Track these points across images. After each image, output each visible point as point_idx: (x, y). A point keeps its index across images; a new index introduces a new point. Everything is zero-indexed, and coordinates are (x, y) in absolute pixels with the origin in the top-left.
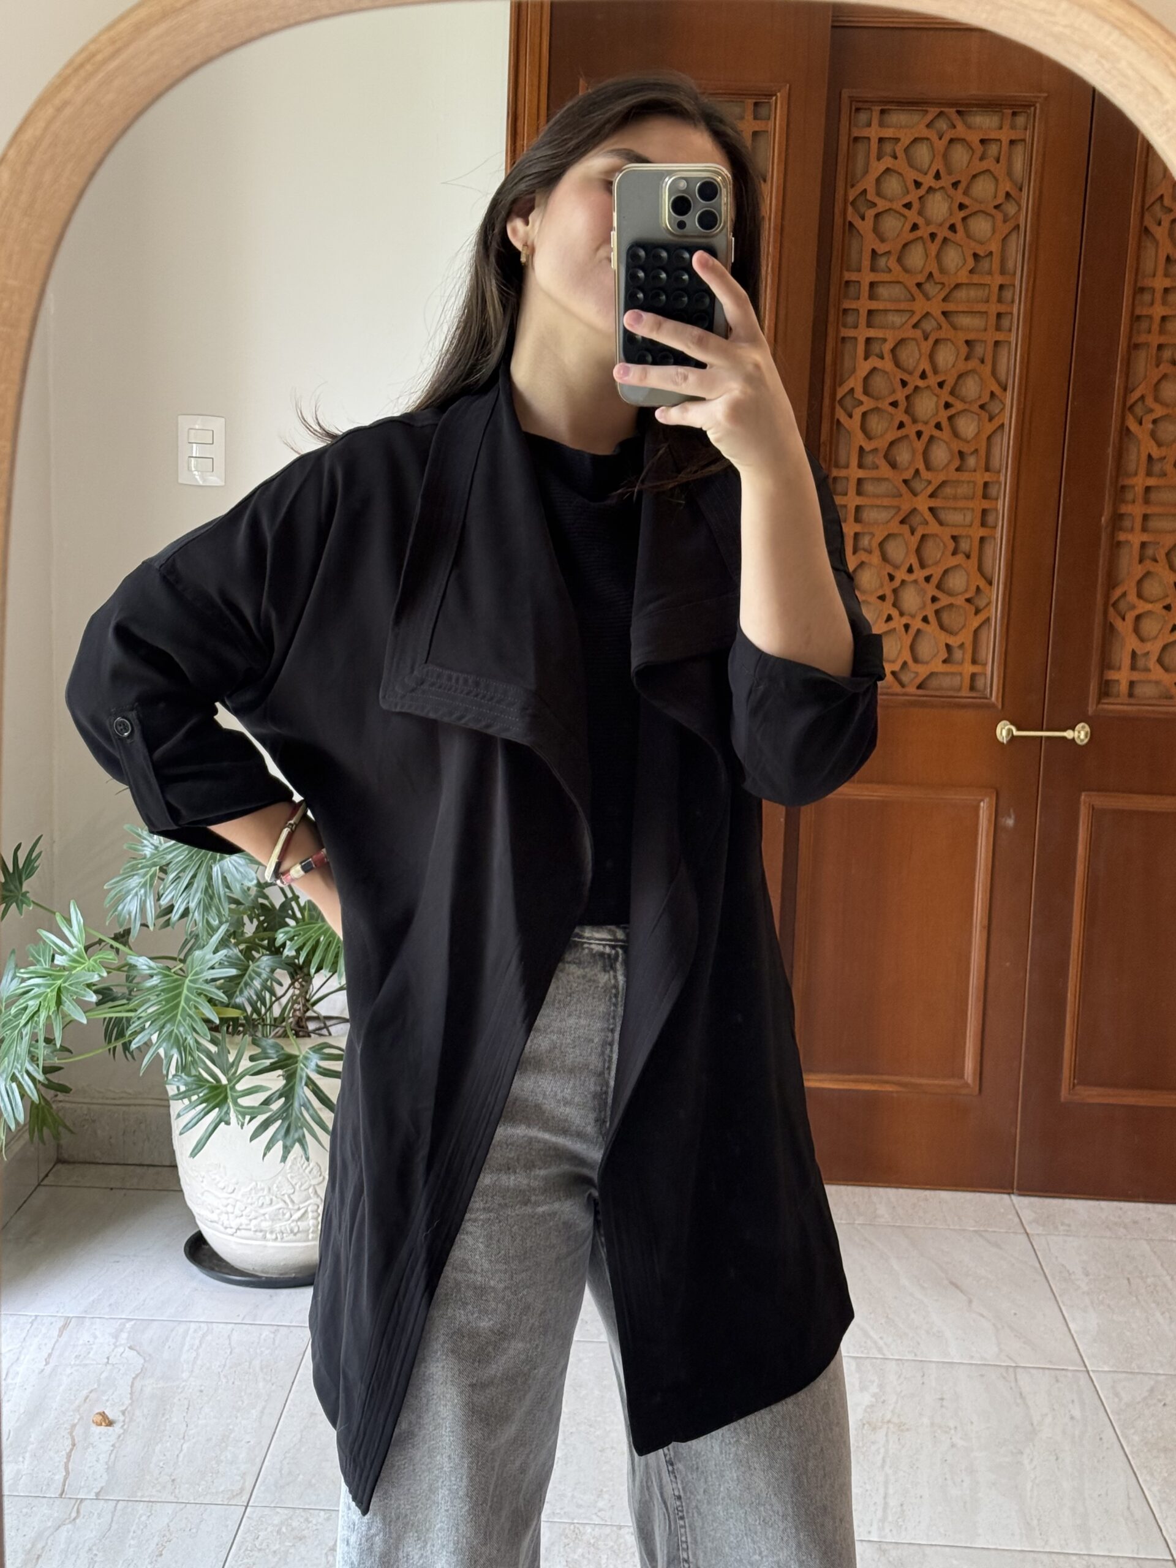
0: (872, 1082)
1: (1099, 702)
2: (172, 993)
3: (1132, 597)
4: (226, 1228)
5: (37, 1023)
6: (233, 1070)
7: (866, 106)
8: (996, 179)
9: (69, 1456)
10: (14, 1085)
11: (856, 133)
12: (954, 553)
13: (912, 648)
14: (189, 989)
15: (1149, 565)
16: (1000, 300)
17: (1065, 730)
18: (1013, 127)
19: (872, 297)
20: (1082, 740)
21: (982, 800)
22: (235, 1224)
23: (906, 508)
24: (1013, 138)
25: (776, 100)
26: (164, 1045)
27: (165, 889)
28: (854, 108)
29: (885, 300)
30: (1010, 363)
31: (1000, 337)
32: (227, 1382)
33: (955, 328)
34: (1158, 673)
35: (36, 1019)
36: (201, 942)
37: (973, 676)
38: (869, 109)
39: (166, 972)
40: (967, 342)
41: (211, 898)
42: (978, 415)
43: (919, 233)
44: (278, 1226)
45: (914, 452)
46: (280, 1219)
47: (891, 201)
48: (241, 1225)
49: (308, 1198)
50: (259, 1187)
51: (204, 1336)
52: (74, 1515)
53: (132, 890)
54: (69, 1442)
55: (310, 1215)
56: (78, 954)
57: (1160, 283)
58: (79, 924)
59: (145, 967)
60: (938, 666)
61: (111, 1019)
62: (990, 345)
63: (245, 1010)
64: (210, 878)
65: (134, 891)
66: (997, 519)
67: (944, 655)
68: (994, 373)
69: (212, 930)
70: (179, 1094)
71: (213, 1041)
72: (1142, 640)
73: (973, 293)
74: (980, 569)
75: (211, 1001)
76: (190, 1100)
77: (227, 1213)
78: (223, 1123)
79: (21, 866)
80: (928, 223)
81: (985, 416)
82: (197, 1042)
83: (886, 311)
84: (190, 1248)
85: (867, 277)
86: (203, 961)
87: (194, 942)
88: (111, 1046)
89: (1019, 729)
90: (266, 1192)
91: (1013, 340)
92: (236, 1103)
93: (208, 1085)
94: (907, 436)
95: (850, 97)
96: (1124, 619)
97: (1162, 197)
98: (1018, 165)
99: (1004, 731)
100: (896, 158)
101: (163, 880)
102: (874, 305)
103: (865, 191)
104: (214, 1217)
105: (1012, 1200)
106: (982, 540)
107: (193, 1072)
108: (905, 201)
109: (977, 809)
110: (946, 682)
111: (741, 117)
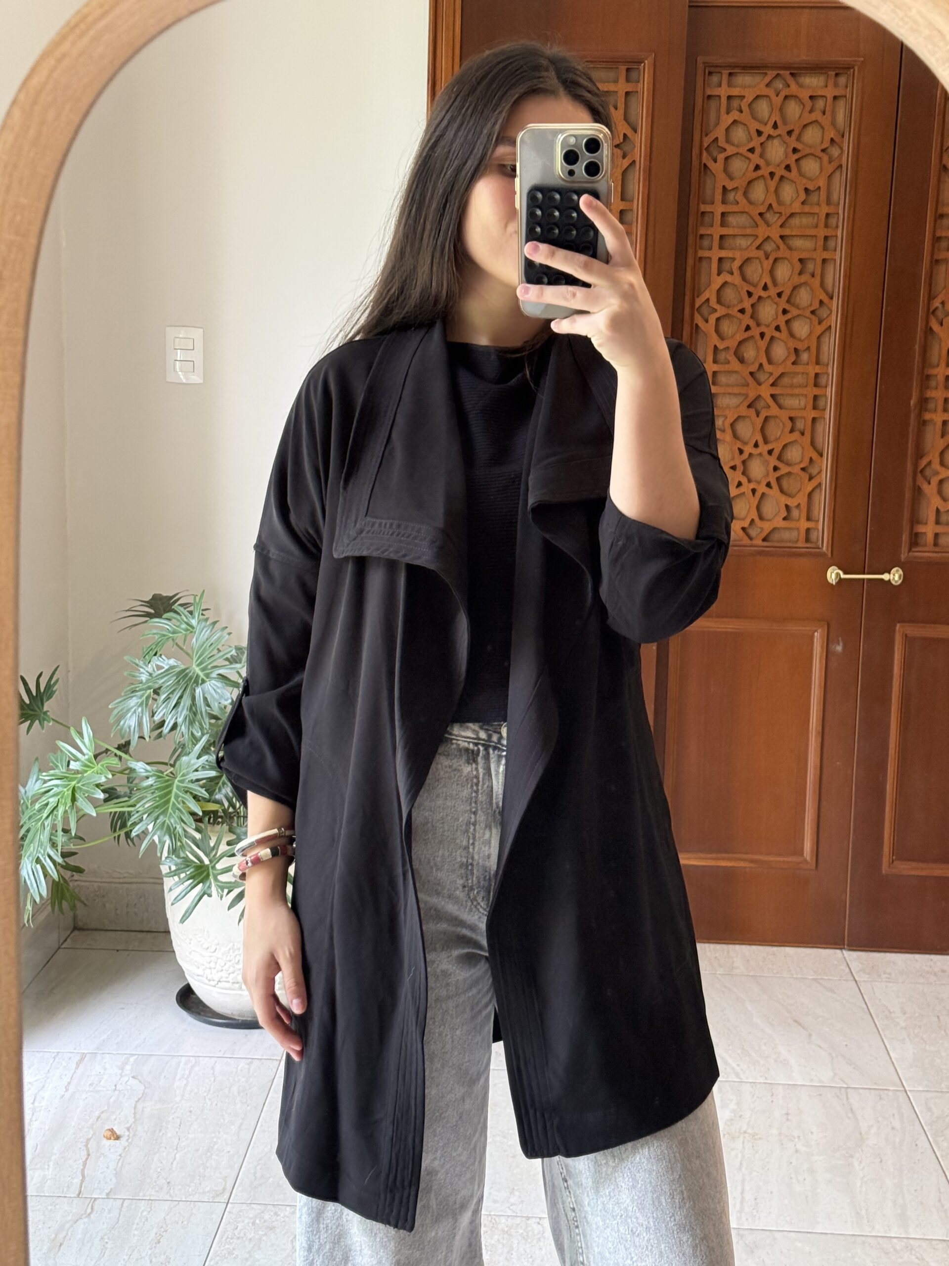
0: (729, 860)
1: (910, 550)
2: (165, 790)
3: (936, 465)
4: (209, 981)
5: (56, 816)
6: (214, 853)
7: (718, 70)
8: (822, 128)
9: (85, 1164)
10: (38, 866)
11: (709, 92)
12: (792, 431)
13: (758, 508)
14: (178, 788)
16: (826, 226)
17: (882, 573)
18: (836, 85)
19: (723, 224)
20: (896, 582)
21: (816, 631)
22: (216, 977)
23: (752, 395)
24: (836, 94)
25: (644, 66)
26: (158, 833)
27: (158, 708)
28: (707, 72)
29: (734, 227)
30: (835, 276)
31: (826, 255)
32: (211, 1104)
33: (790, 248)
35: (55, 812)
36: (187, 750)
37: (808, 531)
38: (719, 72)
39: (159, 776)
40: (801, 260)
41: (195, 714)
42: (810, 319)
43: (760, 173)
45: (758, 349)
47: (738, 146)
48: (222, 978)
50: (235, 947)
51: (193, 1067)
52: (89, 1210)
53: (132, 708)
54: (84, 1153)
56: (89, 760)
58: (89, 736)
59: (142, 770)
60: (781, 523)
61: (116, 813)
62: (819, 261)
63: (223, 805)
64: (193, 698)
65: (133, 710)
66: (826, 402)
67: (784, 513)
68: (822, 285)
69: (196, 740)
70: (171, 872)
71: (198, 830)
72: (944, 499)
73: (805, 221)
74: (813, 443)
75: (195, 797)
76: (179, 877)
77: (210, 968)
78: (206, 896)
79: (42, 690)
80: (768, 163)
81: (815, 319)
82: (185, 831)
83: (734, 236)
84: (181, 998)
85: (719, 209)
86: (189, 764)
87: (181, 750)
88: (116, 835)
89: (845, 573)
91: (838, 258)
92: (216, 879)
93: (194, 865)
94: (752, 337)
95: (704, 63)
96: (929, 483)
98: (841, 117)
99: (833, 574)
100: (741, 111)
101: (156, 700)
102: (725, 231)
103: (716, 139)
104: (200, 972)
105: (843, 954)
106: (814, 419)
107: (182, 855)
108: (750, 146)
109: (812, 637)
110: (786, 535)
111: (616, 81)
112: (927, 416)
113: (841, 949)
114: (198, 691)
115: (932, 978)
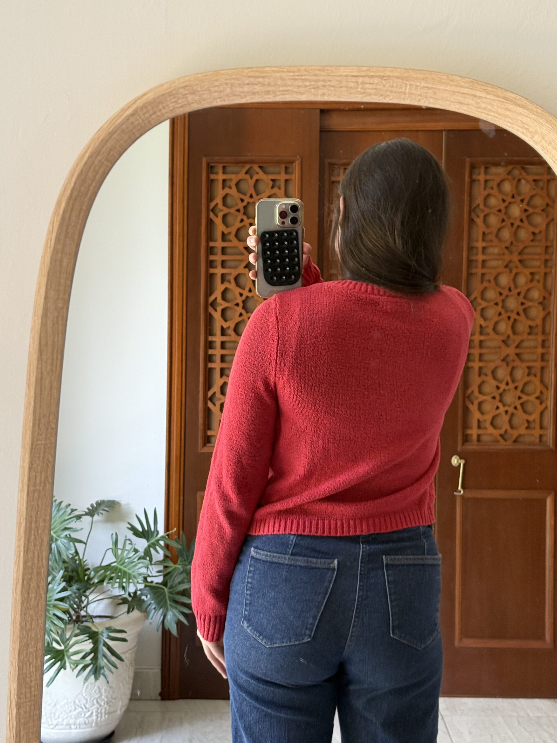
1: (463, 444)
3: (476, 393)
6: (68, 642)
7: (337, 166)
11: (333, 179)
15: (483, 377)
20: (456, 464)
25: (295, 165)
28: (331, 167)
34: (491, 430)
38: (338, 168)
44: (78, 721)
46: (79, 718)
49: (93, 705)
50: (69, 701)
55: (94, 714)
57: (480, 244)
72: (482, 413)
78: (62, 669)
90: (72, 703)
92: (68, 659)
93: (56, 650)
95: (329, 163)
96: (472, 403)
97: (479, 205)
111: (279, 173)
112: (471, 364)
114: (53, 546)
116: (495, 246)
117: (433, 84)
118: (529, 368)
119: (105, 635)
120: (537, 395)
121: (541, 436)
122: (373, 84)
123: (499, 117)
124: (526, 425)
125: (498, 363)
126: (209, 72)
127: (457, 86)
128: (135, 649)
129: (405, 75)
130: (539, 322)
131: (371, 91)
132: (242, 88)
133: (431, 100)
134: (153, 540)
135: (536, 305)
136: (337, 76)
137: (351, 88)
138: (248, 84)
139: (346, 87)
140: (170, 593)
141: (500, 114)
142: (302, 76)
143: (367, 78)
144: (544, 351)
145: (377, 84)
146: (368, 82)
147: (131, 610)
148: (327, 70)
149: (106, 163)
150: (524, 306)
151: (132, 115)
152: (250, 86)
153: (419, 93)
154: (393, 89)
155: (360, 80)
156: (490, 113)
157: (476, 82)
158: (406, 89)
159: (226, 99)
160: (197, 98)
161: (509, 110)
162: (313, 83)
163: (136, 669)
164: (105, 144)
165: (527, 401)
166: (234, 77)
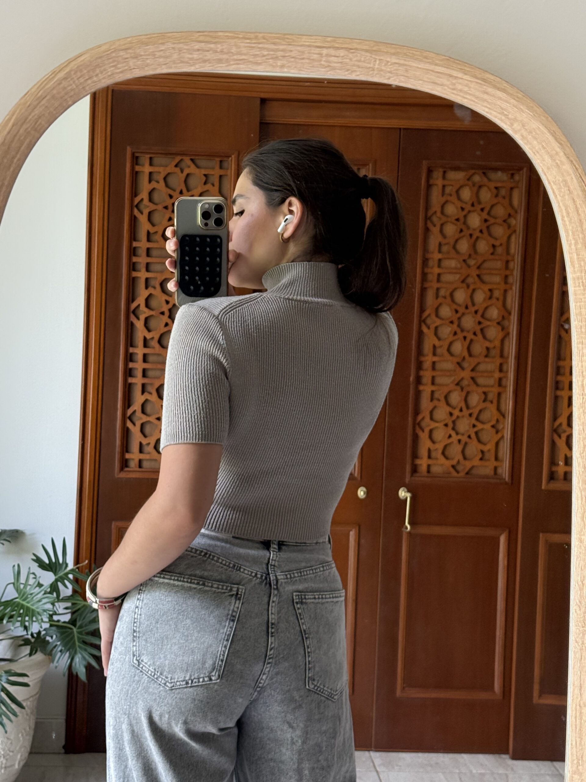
15: (435, 402)
20: (403, 497)
21: (351, 531)
25: (231, 160)
34: (442, 460)
57: (436, 256)
72: (433, 442)
96: (423, 431)
97: (435, 212)
99: (362, 492)
105: (370, 754)
109: (348, 535)
111: (213, 168)
112: (421, 388)
113: (369, 751)
115: (429, 768)
116: (453, 258)
117: (405, 60)
118: (485, 393)
119: (4, 679)
120: (493, 422)
121: (496, 468)
122: (337, 57)
123: (476, 101)
124: (480, 456)
125: (452, 387)
126: (154, 34)
127: (430, 63)
128: (38, 695)
129: (374, 49)
130: (497, 343)
131: (336, 65)
132: (191, 54)
133: (402, 78)
134: (61, 574)
135: (495, 324)
136: (298, 46)
137: (313, 60)
138: (198, 50)
139: (308, 59)
140: (80, 633)
141: (477, 98)
142: (259, 43)
143: (332, 49)
144: (502, 375)
145: (343, 57)
146: (333, 54)
147: (34, 652)
148: (288, 38)
149: (33, 132)
150: (482, 326)
151: (65, 79)
152: (200, 52)
153: (388, 70)
154: (360, 64)
155: (325, 52)
156: (465, 96)
157: (452, 60)
158: (374, 65)
159: (173, 66)
160: (139, 63)
161: (487, 93)
162: (272, 53)
163: (37, 718)
164: (33, 110)
165: (482, 429)
166: (182, 41)
